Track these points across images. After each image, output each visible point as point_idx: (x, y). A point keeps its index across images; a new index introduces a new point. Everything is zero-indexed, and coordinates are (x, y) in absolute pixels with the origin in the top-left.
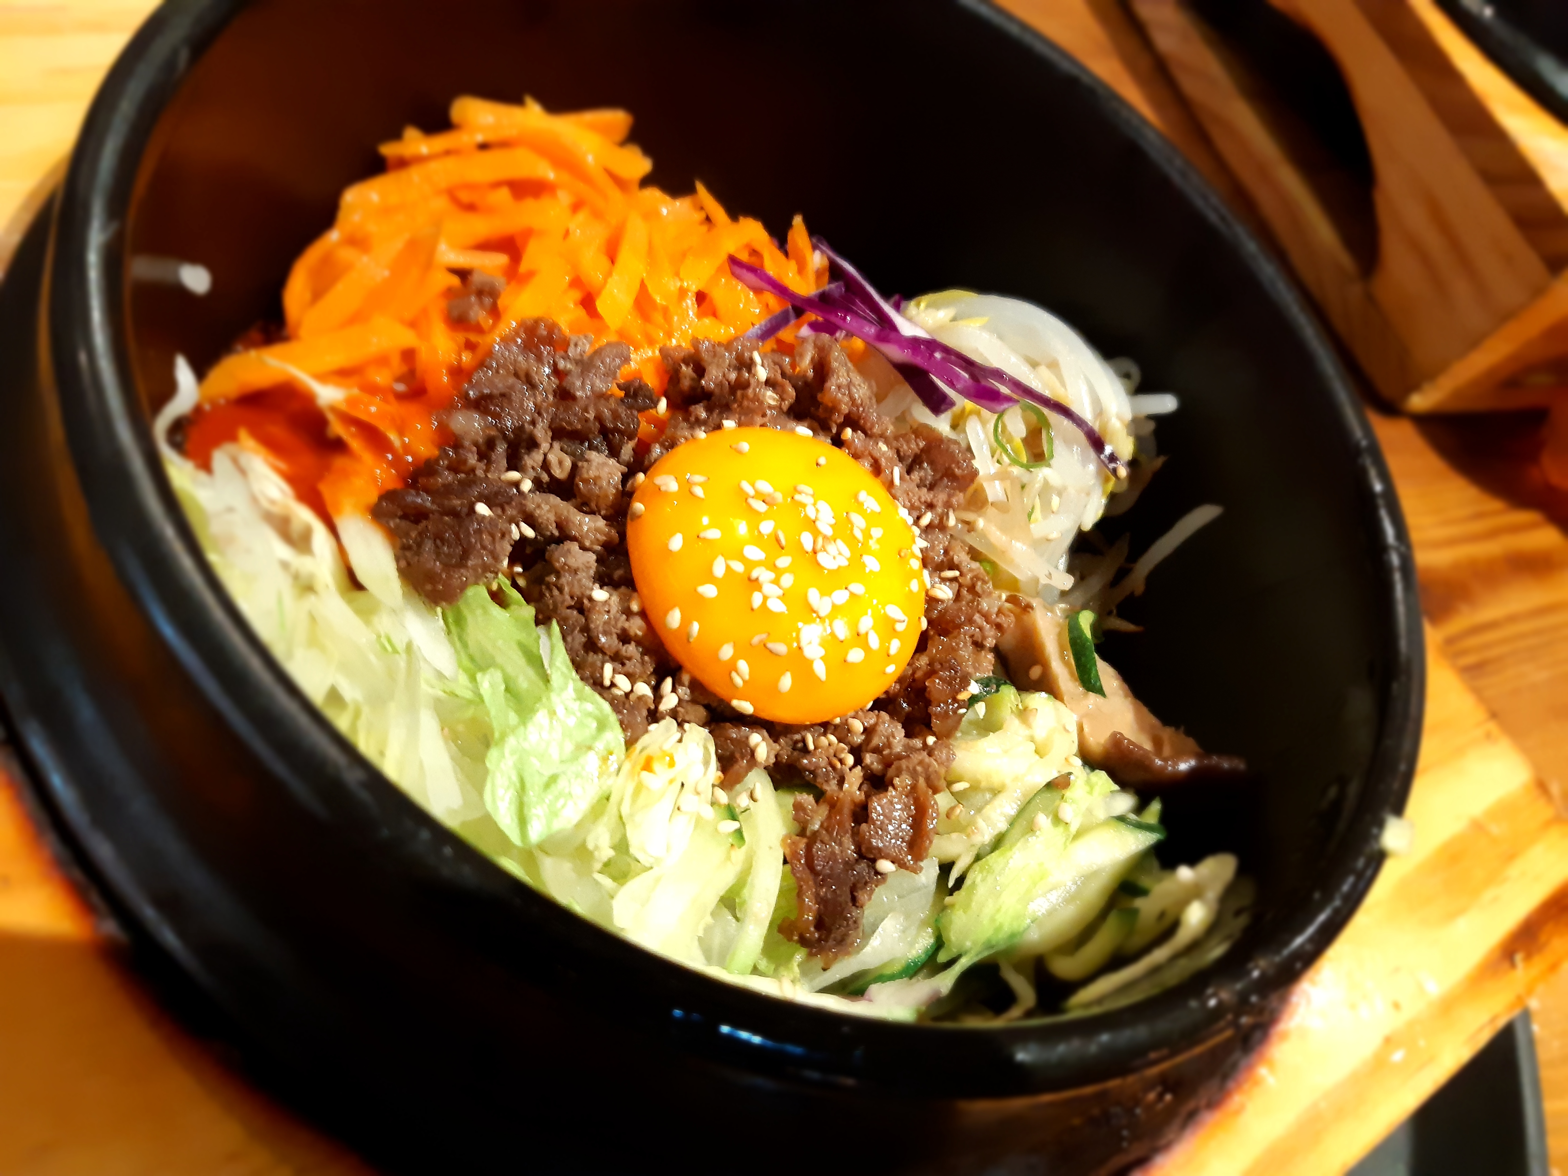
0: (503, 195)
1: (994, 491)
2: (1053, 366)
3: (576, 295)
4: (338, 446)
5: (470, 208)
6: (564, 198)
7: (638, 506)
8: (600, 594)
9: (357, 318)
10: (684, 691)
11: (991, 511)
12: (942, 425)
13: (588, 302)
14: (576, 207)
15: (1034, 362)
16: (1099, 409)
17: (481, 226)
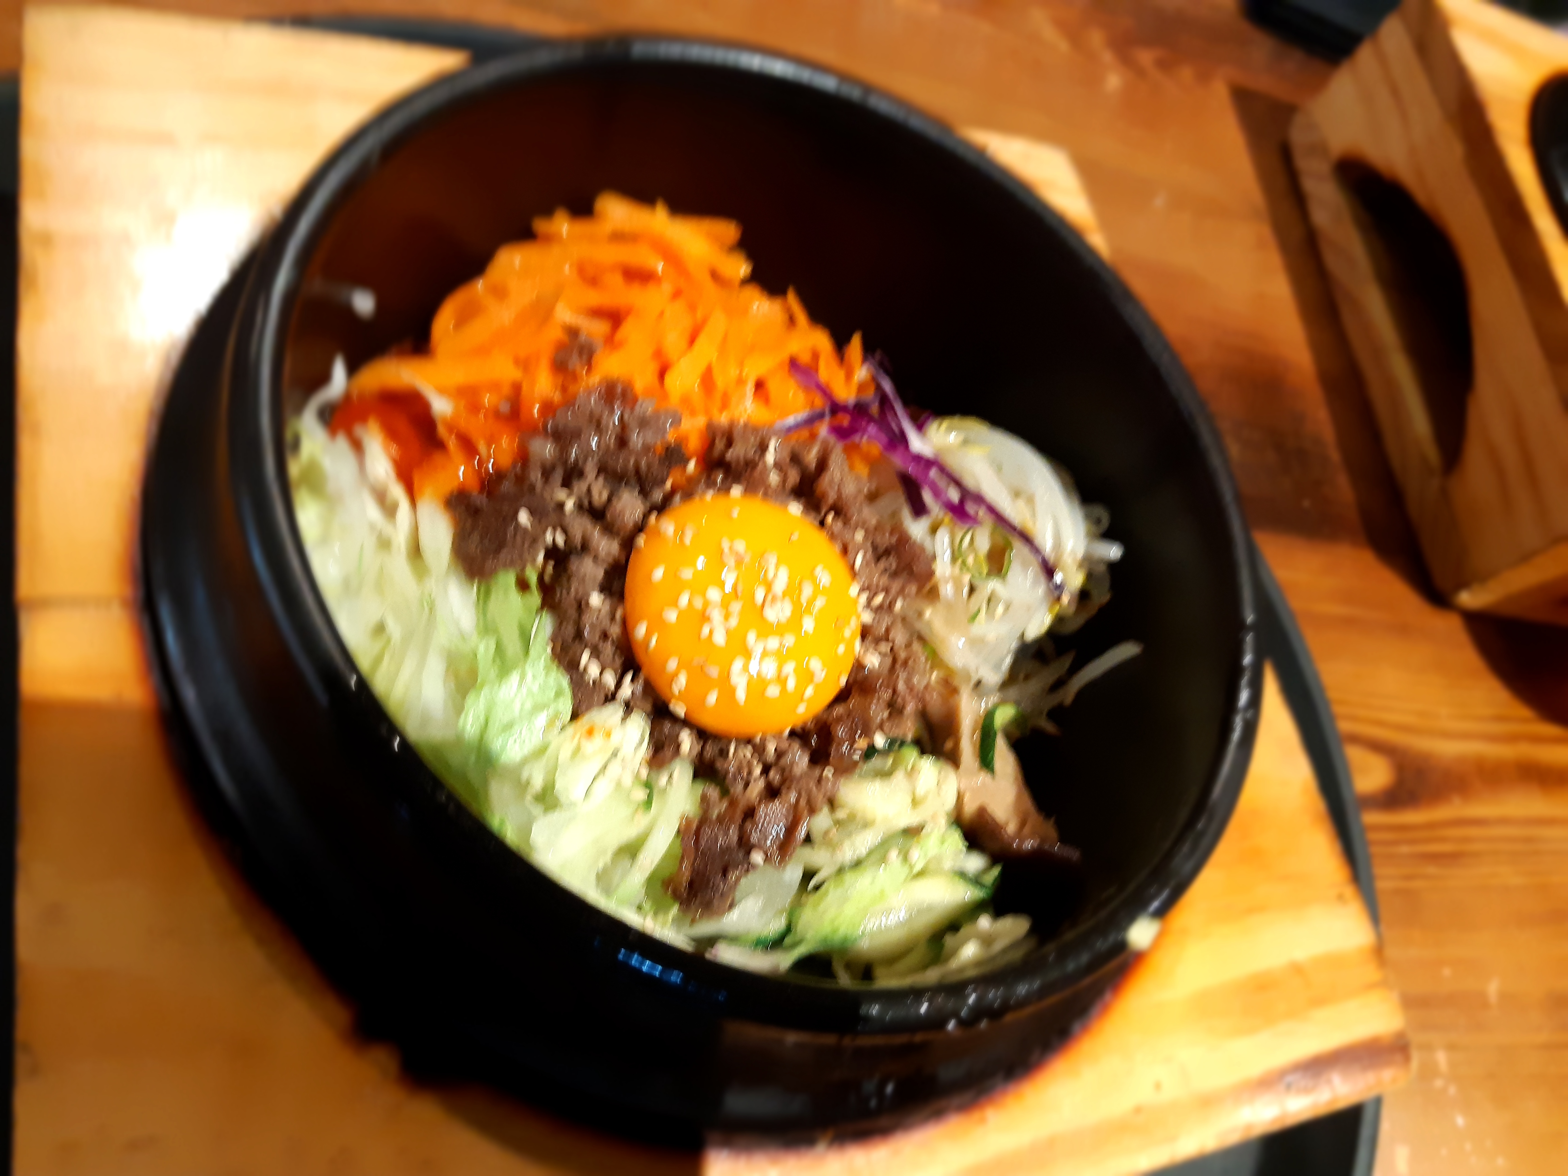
0: (617, 277)
3: (655, 365)
4: (440, 445)
5: (592, 281)
6: (667, 288)
8: (596, 599)
10: (639, 686)
13: (662, 374)
14: (677, 294)
15: (1017, 494)
16: (1058, 544)
17: (594, 298)
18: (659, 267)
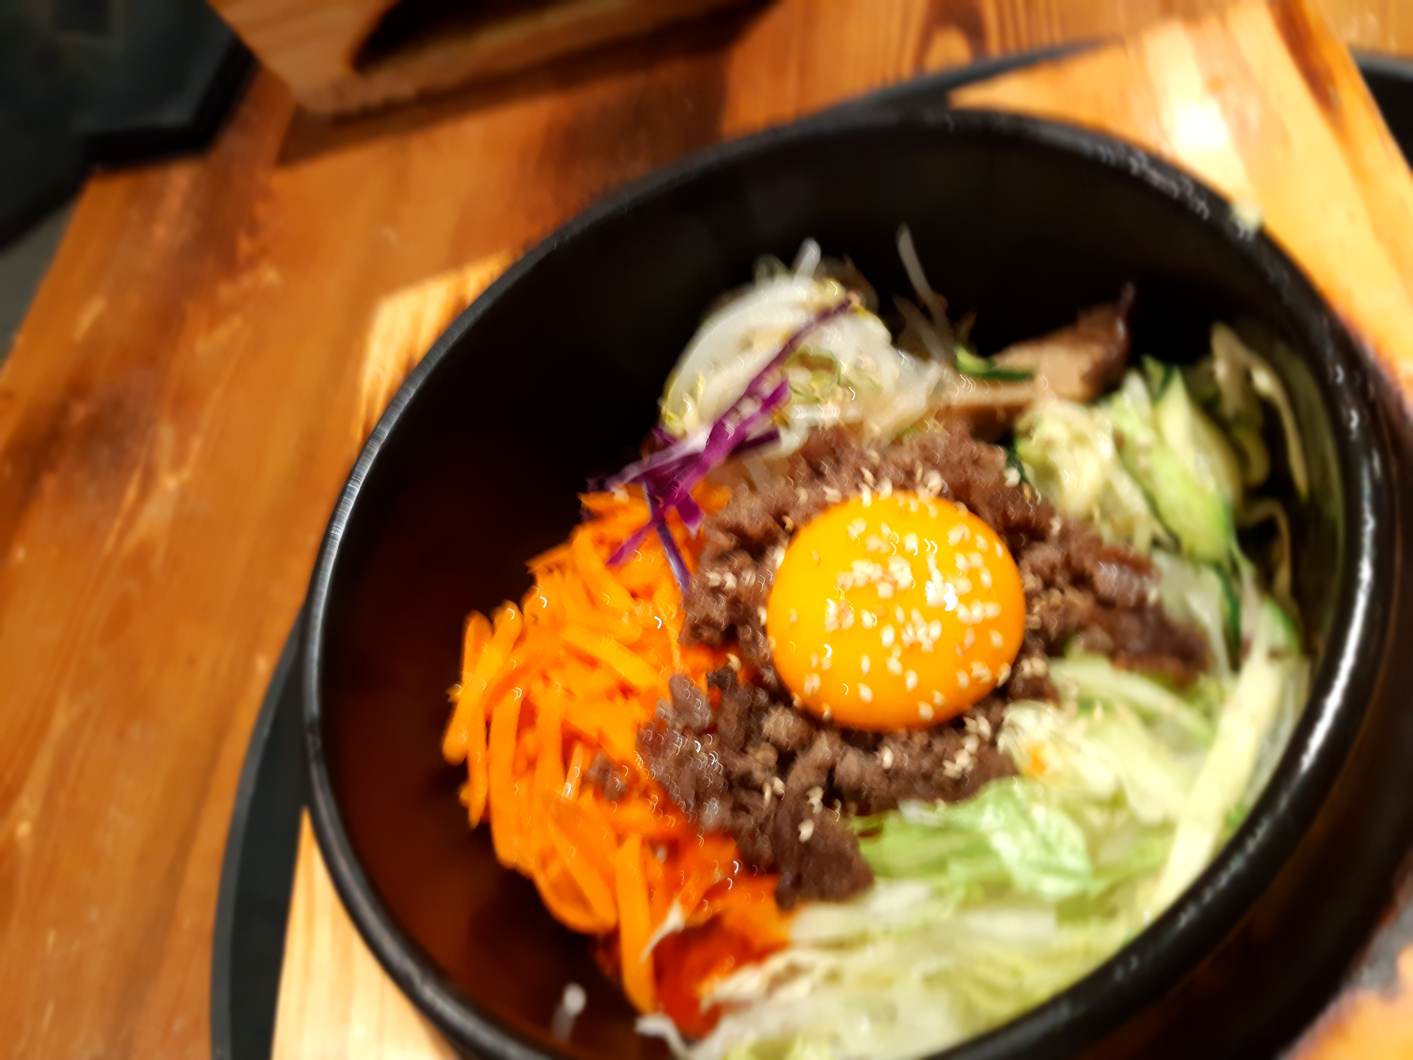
0: (529, 738)
1: (852, 413)
3: (619, 700)
4: (715, 921)
5: (532, 764)
7: (825, 712)
8: (887, 757)
10: (979, 713)
11: (867, 419)
12: (790, 441)
13: (627, 691)
14: (546, 679)
17: (551, 760)
18: (517, 694)
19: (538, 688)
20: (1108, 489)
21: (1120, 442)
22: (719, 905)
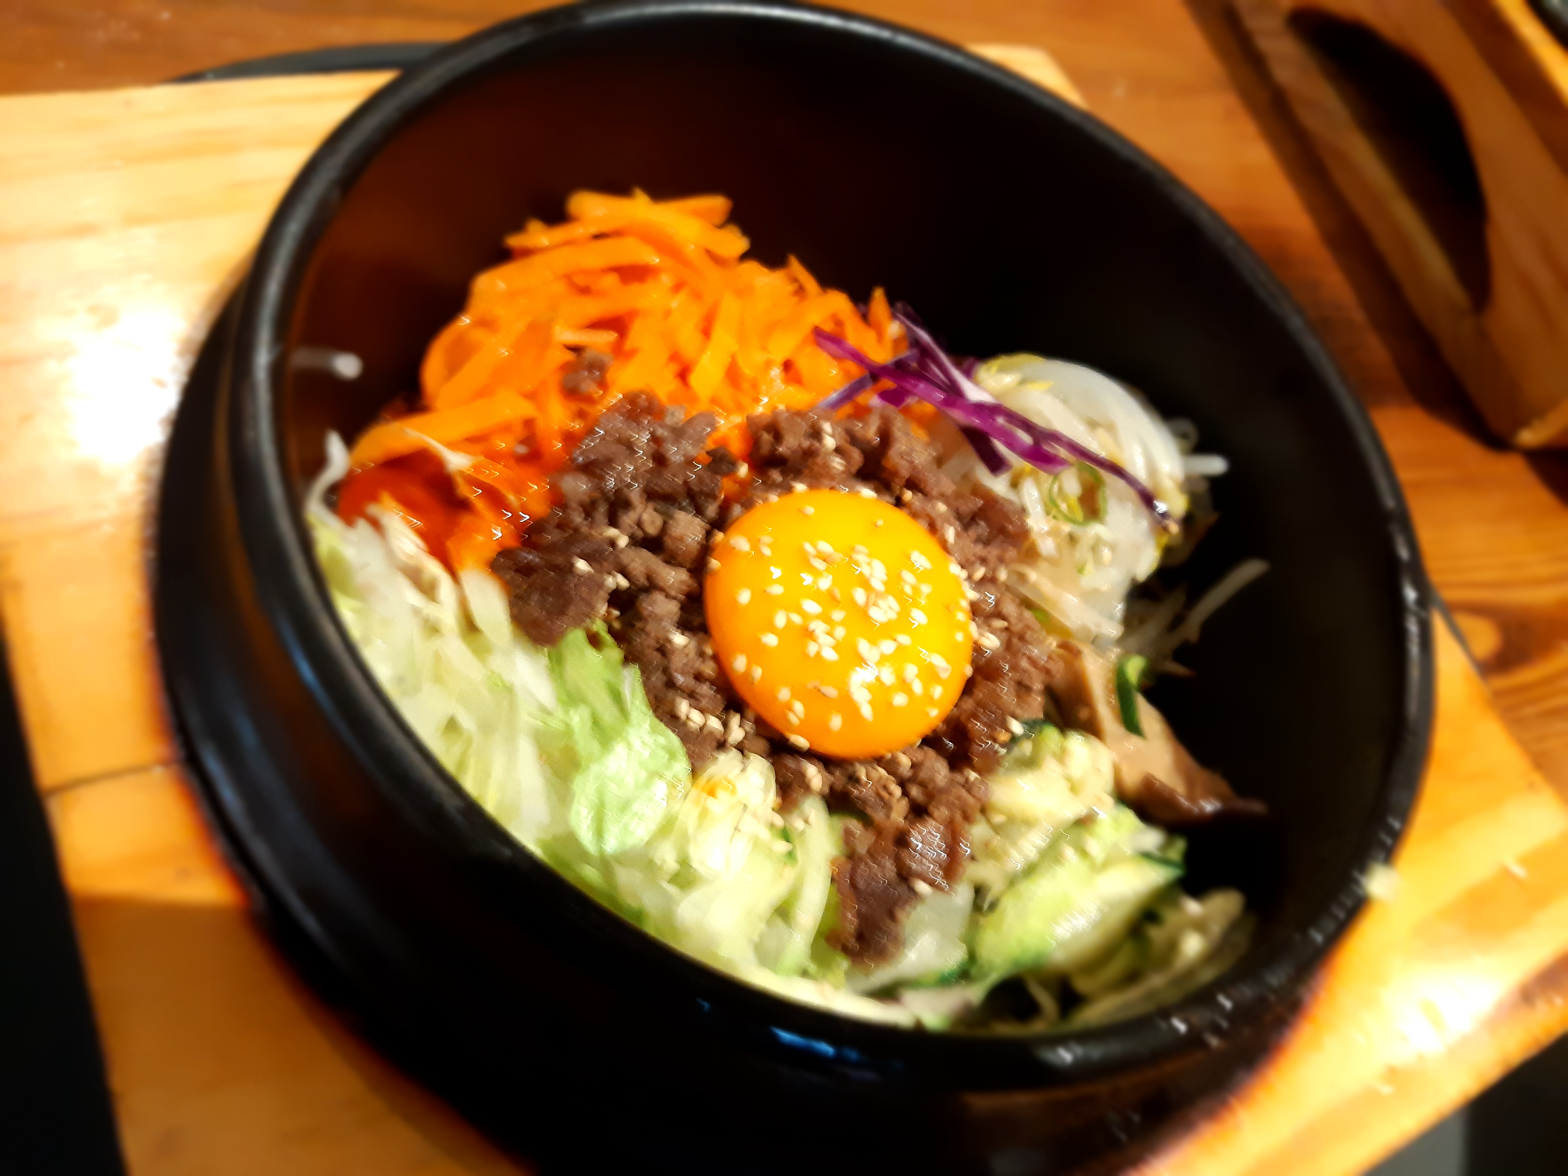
0: (611, 281)
1: (1047, 546)
2: (1110, 428)
3: (674, 368)
4: (463, 506)
5: (585, 291)
7: (714, 563)
8: (679, 639)
9: (484, 392)
10: (749, 726)
11: (1043, 565)
12: (998, 485)
13: (683, 375)
14: (677, 288)
15: (1093, 425)
16: (1152, 470)
17: (593, 308)
18: (655, 260)
19: (666, 280)
20: (1028, 823)
21: (1084, 822)
22: (480, 505)
